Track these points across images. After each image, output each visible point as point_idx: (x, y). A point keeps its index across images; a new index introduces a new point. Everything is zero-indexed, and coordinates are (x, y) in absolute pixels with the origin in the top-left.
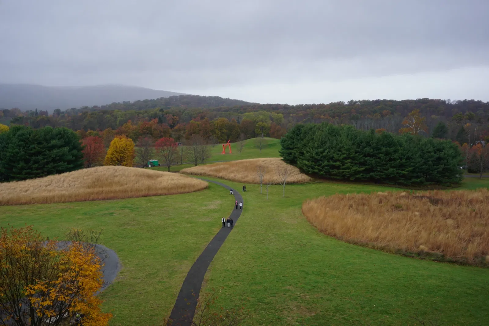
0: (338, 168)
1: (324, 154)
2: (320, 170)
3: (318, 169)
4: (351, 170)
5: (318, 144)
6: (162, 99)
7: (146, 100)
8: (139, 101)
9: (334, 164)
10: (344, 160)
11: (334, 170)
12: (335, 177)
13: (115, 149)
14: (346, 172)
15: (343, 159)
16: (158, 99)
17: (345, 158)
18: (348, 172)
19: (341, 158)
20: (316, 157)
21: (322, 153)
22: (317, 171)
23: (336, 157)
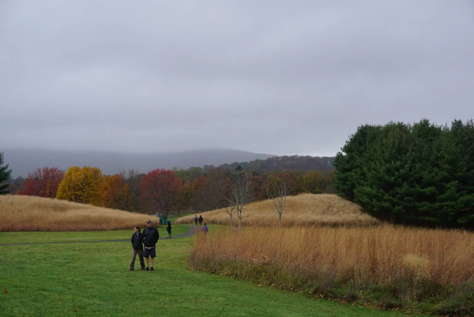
0: (431, 198)
1: (402, 171)
2: (394, 204)
3: (389, 201)
4: (458, 201)
5: (390, 154)
6: (257, 161)
7: (235, 163)
8: (226, 165)
9: (424, 190)
10: (444, 183)
11: (423, 203)
12: (427, 218)
13: (67, 183)
14: (447, 206)
15: (442, 181)
16: (251, 162)
17: (447, 180)
18: (452, 207)
19: (437, 178)
20: (387, 177)
21: (397, 169)
22: (387, 205)
23: (426, 176)
